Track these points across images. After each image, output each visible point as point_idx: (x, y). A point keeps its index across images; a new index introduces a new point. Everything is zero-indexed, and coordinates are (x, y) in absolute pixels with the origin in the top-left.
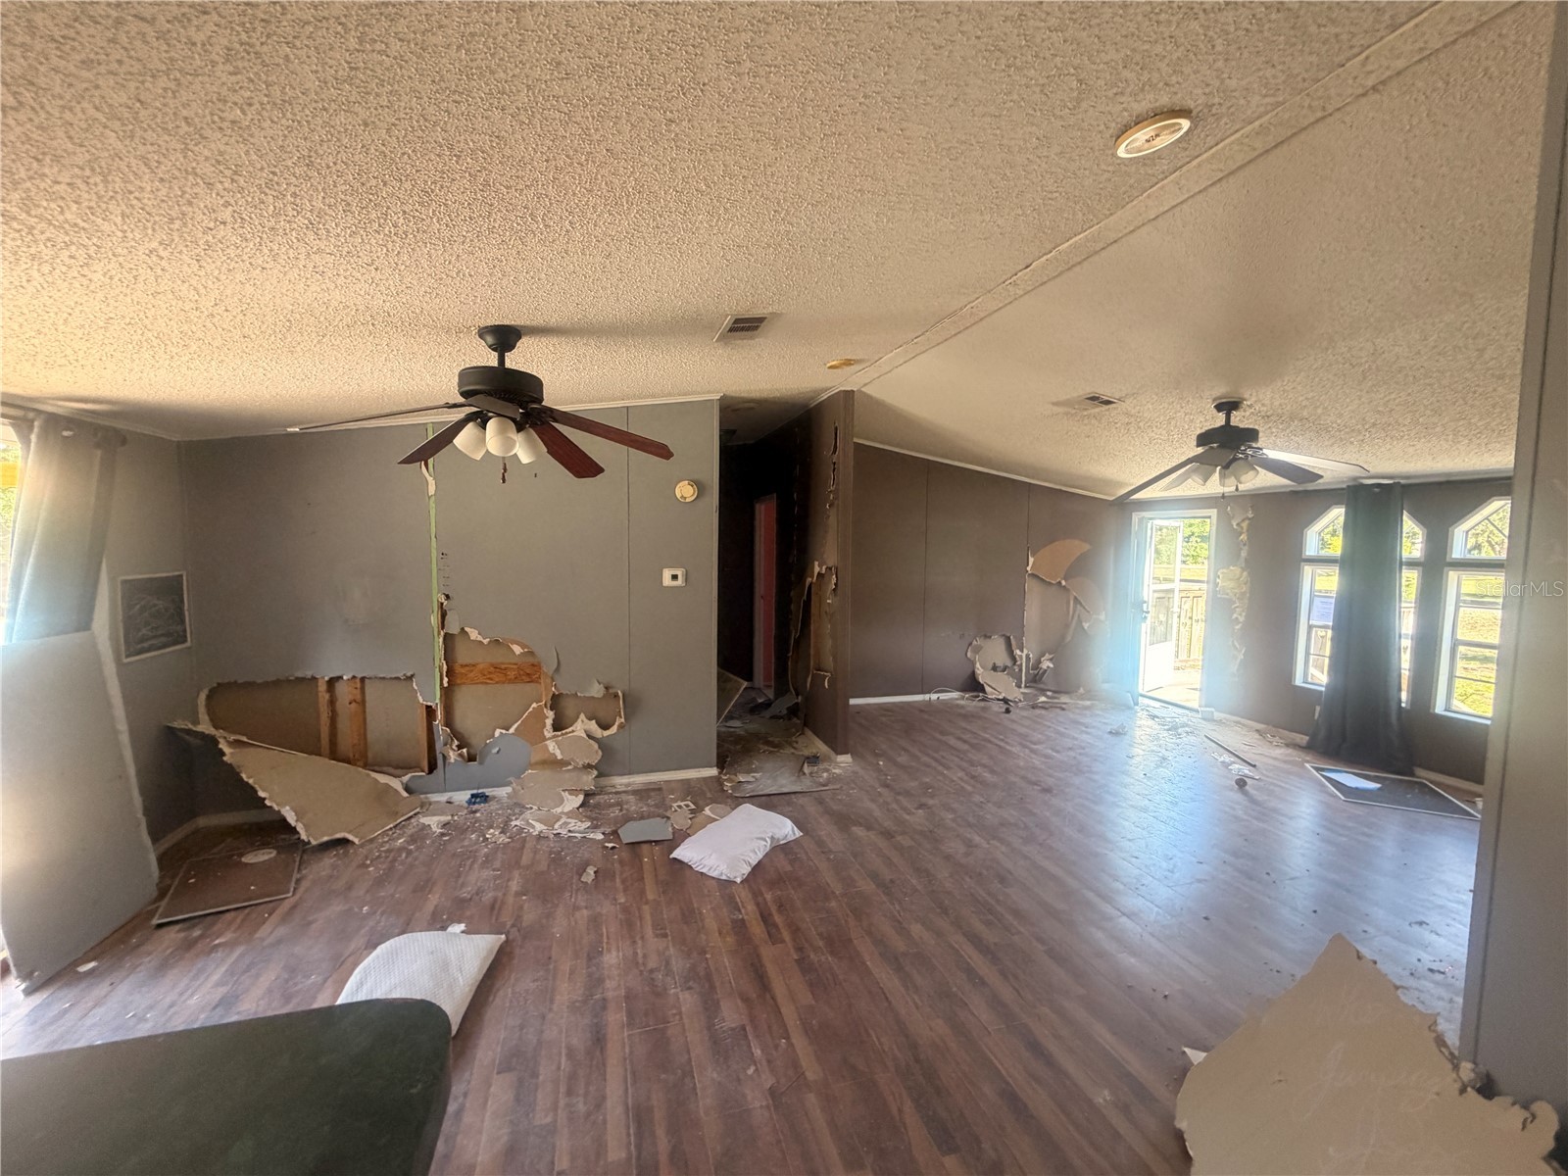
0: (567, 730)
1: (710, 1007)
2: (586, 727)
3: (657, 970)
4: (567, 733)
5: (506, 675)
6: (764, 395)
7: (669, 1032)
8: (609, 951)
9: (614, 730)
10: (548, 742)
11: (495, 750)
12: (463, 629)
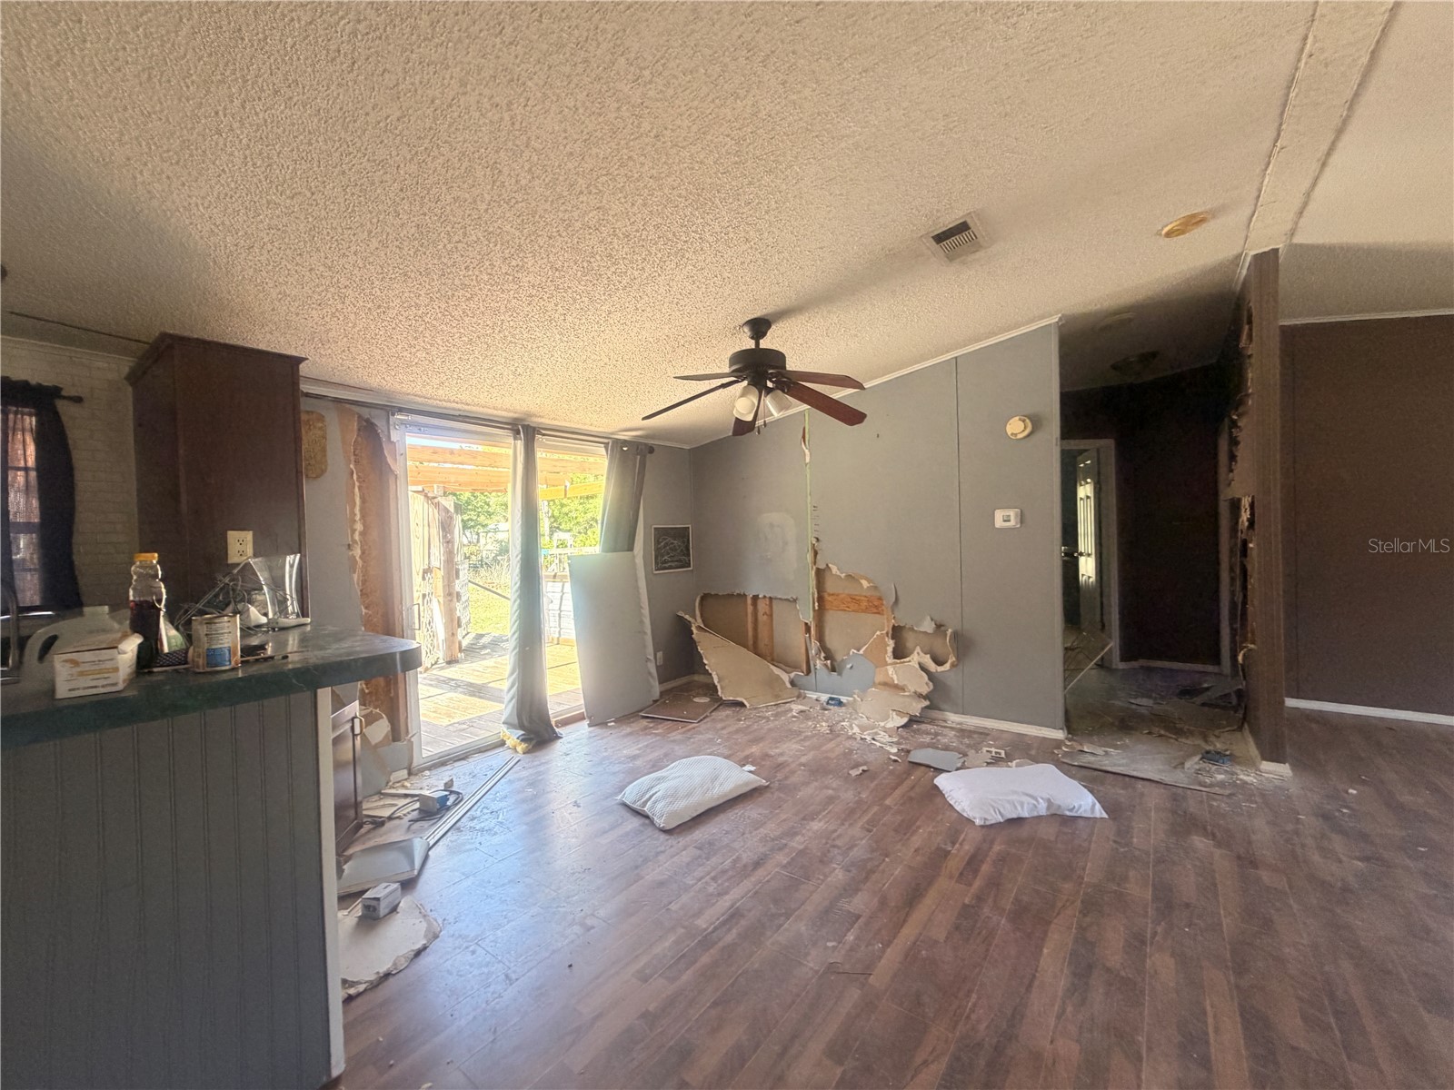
0: (905, 660)
1: (851, 889)
2: (922, 660)
3: (838, 847)
4: (904, 662)
5: (859, 605)
6: (1140, 296)
7: (802, 886)
8: (820, 821)
9: (947, 666)
10: (889, 667)
11: (849, 666)
12: (827, 565)
